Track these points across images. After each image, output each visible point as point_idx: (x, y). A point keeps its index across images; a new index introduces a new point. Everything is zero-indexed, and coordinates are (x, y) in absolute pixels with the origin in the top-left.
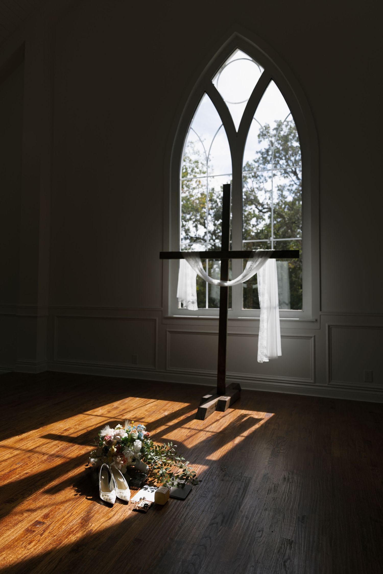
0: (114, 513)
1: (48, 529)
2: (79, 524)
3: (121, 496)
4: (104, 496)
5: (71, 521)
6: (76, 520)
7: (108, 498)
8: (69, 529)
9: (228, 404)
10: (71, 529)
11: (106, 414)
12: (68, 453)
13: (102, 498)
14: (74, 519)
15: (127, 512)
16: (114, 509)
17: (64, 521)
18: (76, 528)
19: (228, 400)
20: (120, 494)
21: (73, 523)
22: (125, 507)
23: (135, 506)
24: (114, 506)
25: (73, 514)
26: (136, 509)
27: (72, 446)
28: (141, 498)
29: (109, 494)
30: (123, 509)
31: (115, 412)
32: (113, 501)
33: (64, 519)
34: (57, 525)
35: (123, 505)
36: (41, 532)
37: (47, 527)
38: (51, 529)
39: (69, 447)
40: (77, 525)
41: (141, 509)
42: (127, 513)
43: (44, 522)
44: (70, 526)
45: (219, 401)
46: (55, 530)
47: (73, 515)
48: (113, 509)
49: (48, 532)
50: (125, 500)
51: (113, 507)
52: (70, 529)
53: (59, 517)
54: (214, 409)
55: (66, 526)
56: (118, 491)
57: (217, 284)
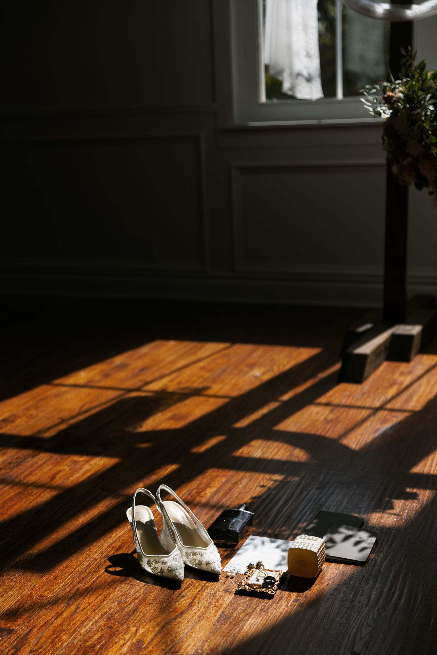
0: (189, 601)
1: (27, 645)
2: (102, 630)
3: (197, 561)
4: (154, 564)
5: (79, 623)
6: (94, 621)
7: (166, 567)
8: (80, 641)
9: (416, 344)
10: (86, 641)
11: (100, 381)
12: (27, 473)
13: (148, 569)
14: (87, 618)
15: (221, 597)
16: (184, 593)
17: (61, 625)
18: (100, 638)
19: (418, 334)
20: (195, 557)
21: (88, 627)
22: (212, 587)
23: (241, 583)
24: (184, 585)
25: (81, 608)
26: (245, 590)
27: (33, 457)
28: (251, 564)
29: (165, 559)
30: (208, 591)
31: (122, 375)
32: (181, 573)
33: (59, 620)
34: (47, 633)
35: (205, 582)
36: (9, 651)
37: (21, 639)
38: (34, 644)
39: (25, 458)
40: (98, 632)
41: (257, 588)
42: (221, 599)
43: (12, 628)
44: (80, 635)
45: (394, 337)
46: (45, 646)
47: (82, 610)
48: (182, 592)
49: (26, 650)
50: (209, 570)
51: (182, 589)
52: (83, 641)
53: (47, 616)
54: (383, 356)
55: (70, 636)
56: (189, 552)
57: (384, 14)
